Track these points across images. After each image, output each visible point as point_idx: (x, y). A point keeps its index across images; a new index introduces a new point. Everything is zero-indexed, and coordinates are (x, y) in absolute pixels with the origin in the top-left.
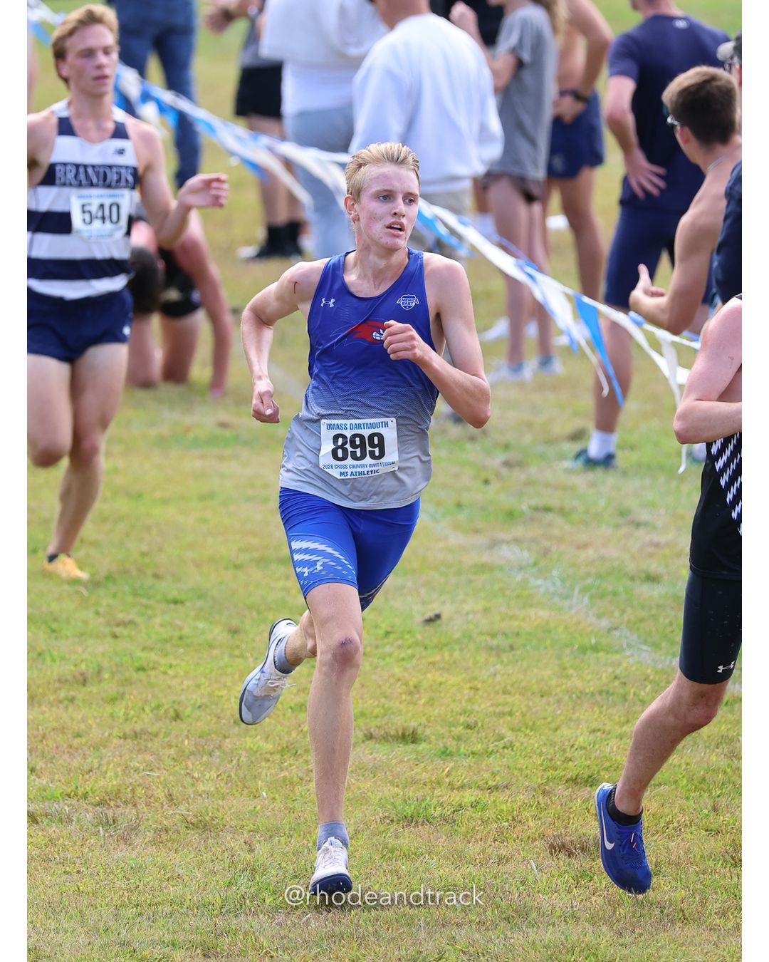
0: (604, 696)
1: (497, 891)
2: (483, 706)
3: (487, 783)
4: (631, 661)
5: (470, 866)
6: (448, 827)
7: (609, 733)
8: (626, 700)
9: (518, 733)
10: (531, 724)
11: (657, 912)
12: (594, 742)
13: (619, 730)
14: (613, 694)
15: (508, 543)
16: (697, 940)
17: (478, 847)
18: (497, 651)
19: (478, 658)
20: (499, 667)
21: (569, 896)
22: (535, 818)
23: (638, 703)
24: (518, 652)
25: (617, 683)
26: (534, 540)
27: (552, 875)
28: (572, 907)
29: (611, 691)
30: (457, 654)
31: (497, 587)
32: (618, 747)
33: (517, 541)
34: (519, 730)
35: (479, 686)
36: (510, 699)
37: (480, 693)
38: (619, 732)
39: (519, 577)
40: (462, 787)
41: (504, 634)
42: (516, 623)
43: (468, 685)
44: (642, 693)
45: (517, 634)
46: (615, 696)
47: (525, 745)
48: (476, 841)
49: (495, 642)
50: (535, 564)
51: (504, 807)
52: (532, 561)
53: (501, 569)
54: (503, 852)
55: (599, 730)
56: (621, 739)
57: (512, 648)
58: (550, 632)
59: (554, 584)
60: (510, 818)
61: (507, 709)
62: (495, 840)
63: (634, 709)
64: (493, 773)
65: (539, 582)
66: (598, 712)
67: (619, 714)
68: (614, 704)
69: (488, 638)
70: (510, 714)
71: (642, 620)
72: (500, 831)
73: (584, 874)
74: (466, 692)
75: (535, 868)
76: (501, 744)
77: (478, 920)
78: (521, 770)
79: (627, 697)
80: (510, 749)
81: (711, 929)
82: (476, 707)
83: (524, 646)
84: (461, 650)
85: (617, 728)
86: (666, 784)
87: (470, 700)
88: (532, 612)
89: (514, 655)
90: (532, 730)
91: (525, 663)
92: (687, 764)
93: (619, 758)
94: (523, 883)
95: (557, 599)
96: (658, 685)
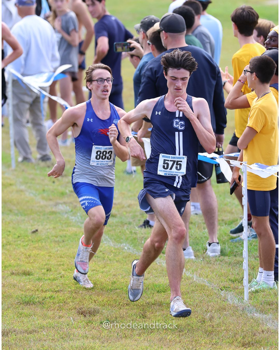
0: (97, 258)
1: (59, 328)
2: (53, 262)
3: (55, 290)
4: (106, 245)
5: (49, 319)
6: (41, 306)
7: (98, 271)
8: (104, 259)
9: (66, 271)
10: (70, 268)
11: (116, 334)
12: (93, 275)
13: (102, 270)
14: (100, 257)
15: (61, 204)
16: (130, 344)
17: (52, 312)
18: (58, 242)
19: (51, 245)
20: (59, 248)
21: (84, 329)
22: (72, 302)
23: (109, 260)
24: (66, 243)
25: (101, 253)
26: (71, 203)
27: (78, 322)
28: (86, 333)
29: (99, 256)
30: (44, 244)
31: (58, 220)
32: (102, 276)
33: (65, 203)
34: (66, 270)
35: (52, 255)
36: (63, 260)
37: (52, 257)
38: (102, 271)
39: (66, 216)
40: (46, 291)
41: (61, 236)
42: (65, 232)
43: (48, 255)
44: (110, 257)
45: (65, 236)
46: (100, 258)
47: (68, 276)
48: (51, 310)
49: (57, 239)
50: (71, 211)
51: (61, 298)
52: (70, 210)
53: (59, 213)
54: (61, 314)
55: (95, 270)
56: (103, 273)
57: (63, 241)
58: (77, 235)
59: (78, 218)
60: (63, 302)
61: (62, 263)
62: (58, 310)
63: (107, 262)
64: (57, 286)
65: (73, 218)
66: (94, 264)
67: (102, 264)
68: (100, 261)
69: (55, 238)
70: (63, 265)
71: (110, 231)
72: (59, 307)
73: (90, 322)
74: (47, 257)
75: (72, 320)
76: (60, 276)
77: (52, 339)
78: (67, 285)
79: (105, 258)
80: (63, 277)
81: (135, 340)
82: (51, 263)
83: (68, 240)
84: (45, 242)
85: (101, 269)
86: (119, 289)
87: (48, 260)
88: (70, 228)
89: (64, 244)
90: (71, 270)
91: (68, 247)
92: (126, 282)
93: (102, 280)
94: (68, 325)
95: (79, 224)
96: (116, 254)
